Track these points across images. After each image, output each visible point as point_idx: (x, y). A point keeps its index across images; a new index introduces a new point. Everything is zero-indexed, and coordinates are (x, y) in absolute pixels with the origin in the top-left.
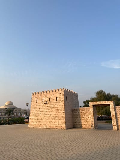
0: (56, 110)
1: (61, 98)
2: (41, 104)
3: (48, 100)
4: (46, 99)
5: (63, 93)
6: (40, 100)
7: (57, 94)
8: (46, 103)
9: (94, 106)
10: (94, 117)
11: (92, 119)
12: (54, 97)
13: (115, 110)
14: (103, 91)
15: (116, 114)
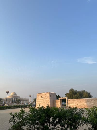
0: (47, 101)
1: (49, 96)
2: (40, 98)
3: (43, 97)
4: (43, 96)
5: (49, 94)
6: (40, 97)
7: (47, 94)
8: (43, 98)
9: (61, 99)
10: (61, 103)
11: (60, 104)
12: (46, 96)
13: (67, 101)
14: (73, 89)
15: (68, 102)
